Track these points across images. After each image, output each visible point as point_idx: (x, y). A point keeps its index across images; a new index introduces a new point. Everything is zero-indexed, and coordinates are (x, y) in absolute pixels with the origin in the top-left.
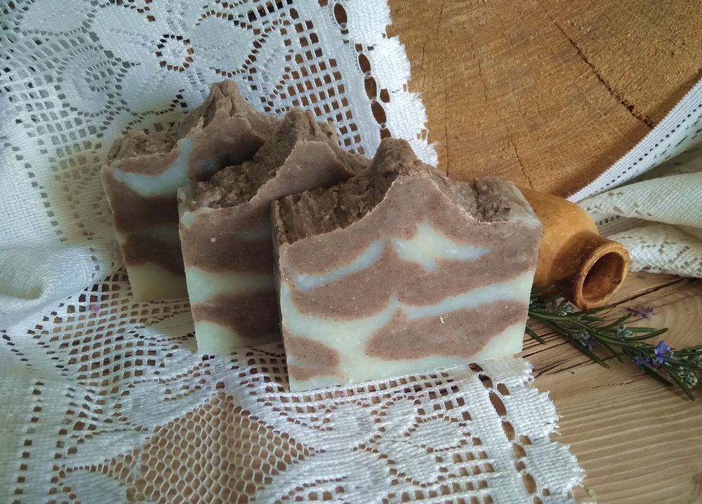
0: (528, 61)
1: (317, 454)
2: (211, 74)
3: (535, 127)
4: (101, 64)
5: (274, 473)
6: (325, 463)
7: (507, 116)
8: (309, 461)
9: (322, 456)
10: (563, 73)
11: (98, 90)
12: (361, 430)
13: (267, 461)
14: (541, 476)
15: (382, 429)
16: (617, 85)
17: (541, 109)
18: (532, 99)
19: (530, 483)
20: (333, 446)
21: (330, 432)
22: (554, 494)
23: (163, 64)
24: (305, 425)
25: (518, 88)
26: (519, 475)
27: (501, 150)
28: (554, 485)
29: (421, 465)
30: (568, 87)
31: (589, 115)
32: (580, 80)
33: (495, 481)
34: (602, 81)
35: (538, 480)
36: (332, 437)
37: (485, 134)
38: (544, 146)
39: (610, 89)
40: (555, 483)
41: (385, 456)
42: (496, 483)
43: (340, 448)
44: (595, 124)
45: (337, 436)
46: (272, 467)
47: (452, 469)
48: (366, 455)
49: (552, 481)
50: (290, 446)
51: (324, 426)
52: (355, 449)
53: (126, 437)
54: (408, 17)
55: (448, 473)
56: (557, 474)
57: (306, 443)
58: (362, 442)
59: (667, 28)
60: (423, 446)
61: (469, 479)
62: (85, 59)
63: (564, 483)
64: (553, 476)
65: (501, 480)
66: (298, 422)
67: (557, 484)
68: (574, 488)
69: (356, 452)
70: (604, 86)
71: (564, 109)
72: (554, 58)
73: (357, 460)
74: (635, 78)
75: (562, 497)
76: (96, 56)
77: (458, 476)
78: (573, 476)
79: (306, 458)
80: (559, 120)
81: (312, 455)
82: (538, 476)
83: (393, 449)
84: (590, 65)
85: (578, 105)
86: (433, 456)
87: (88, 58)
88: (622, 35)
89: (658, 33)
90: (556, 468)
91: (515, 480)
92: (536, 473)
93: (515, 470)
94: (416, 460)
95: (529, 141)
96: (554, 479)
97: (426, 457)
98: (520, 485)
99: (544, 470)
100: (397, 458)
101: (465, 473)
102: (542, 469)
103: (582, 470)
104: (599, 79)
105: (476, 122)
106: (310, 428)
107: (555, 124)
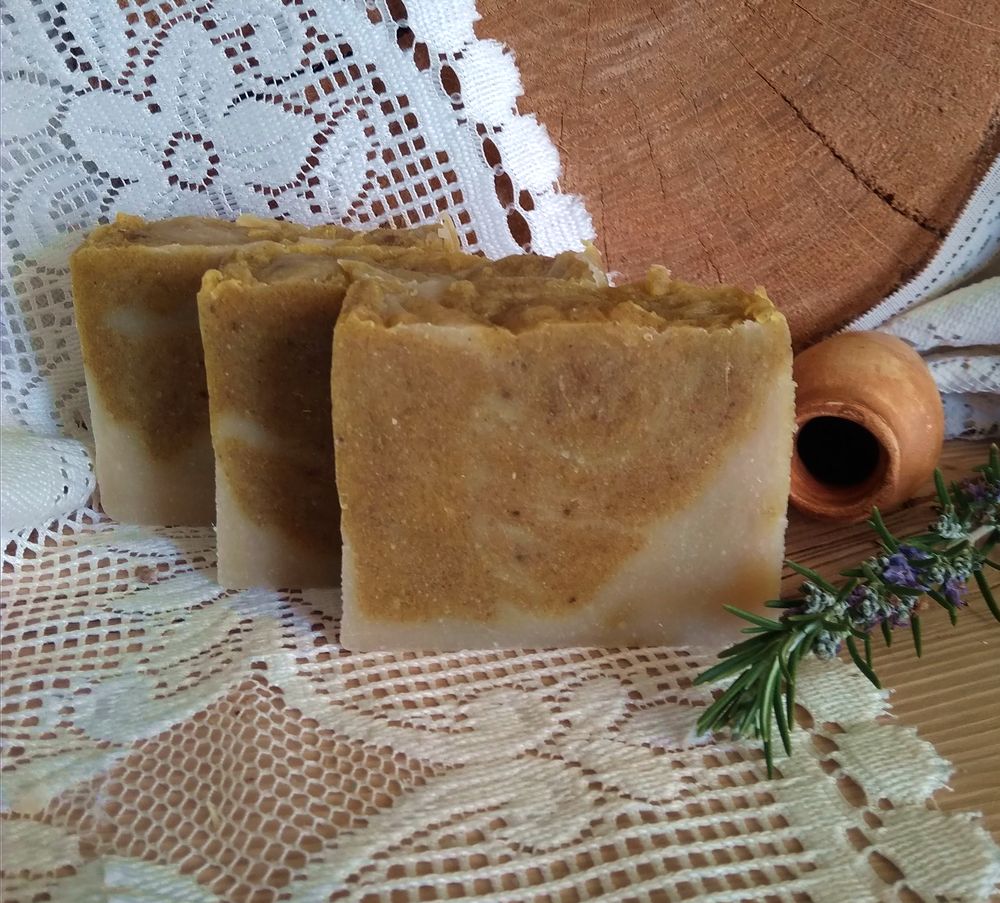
0: (724, 132)
1: (449, 772)
2: (247, 192)
3: (743, 237)
4: (77, 186)
5: (373, 811)
6: (465, 784)
7: (699, 221)
8: (432, 784)
9: (460, 774)
10: (778, 148)
11: (70, 230)
12: (528, 726)
13: (356, 795)
14: (871, 776)
15: (567, 723)
16: (862, 163)
17: (751, 207)
18: (736, 191)
19: (853, 791)
20: (476, 755)
21: (469, 734)
22: (901, 806)
23: (173, 179)
24: (423, 728)
25: (711, 175)
26: (832, 780)
27: (695, 276)
28: (899, 791)
29: (647, 773)
30: (788, 170)
31: (827, 214)
32: (806, 158)
33: (788, 791)
34: (839, 157)
35: (868, 785)
36: (474, 740)
37: (667, 252)
38: (762, 268)
39: (853, 171)
40: (899, 787)
41: (577, 764)
42: (789, 795)
43: (489, 758)
44: (838, 226)
45: (483, 739)
46: (366, 805)
47: (705, 778)
48: (542, 764)
49: (894, 784)
50: (398, 766)
51: (458, 726)
52: (519, 757)
53: (79, 761)
54: (535, 73)
55: (698, 784)
56: (900, 771)
57: (426, 756)
58: (531, 745)
59: (926, 72)
60: (647, 745)
61: (738, 792)
62: (51, 180)
63: (916, 785)
64: (894, 776)
65: (797, 790)
66: (409, 725)
67: (904, 789)
68: (938, 793)
69: (521, 761)
70: (843, 166)
71: (787, 206)
72: (762, 125)
73: (525, 774)
74: (889, 151)
75: (917, 809)
76: (68, 171)
77: (716, 788)
78: (931, 772)
79: (429, 780)
80: (781, 224)
81: (440, 775)
82: (867, 779)
83: (589, 753)
84: (818, 134)
85: (808, 197)
86: (666, 759)
87: (57, 177)
88: (860, 86)
89: (914, 79)
90: (897, 762)
91: (824, 788)
92: (861, 773)
93: (822, 774)
94: (635, 765)
95: (739, 261)
96: (894, 780)
97: (653, 761)
98: (835, 795)
99: (877, 767)
100: (600, 766)
101: (728, 781)
102: (872, 766)
103: (946, 762)
104: (835, 155)
105: (651, 231)
106: (432, 731)
107: (775, 230)
